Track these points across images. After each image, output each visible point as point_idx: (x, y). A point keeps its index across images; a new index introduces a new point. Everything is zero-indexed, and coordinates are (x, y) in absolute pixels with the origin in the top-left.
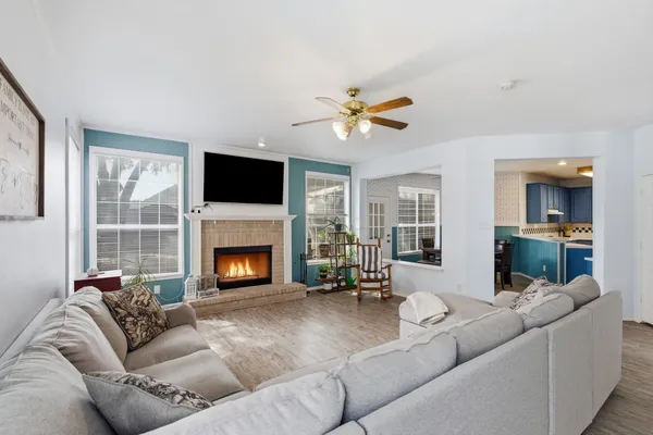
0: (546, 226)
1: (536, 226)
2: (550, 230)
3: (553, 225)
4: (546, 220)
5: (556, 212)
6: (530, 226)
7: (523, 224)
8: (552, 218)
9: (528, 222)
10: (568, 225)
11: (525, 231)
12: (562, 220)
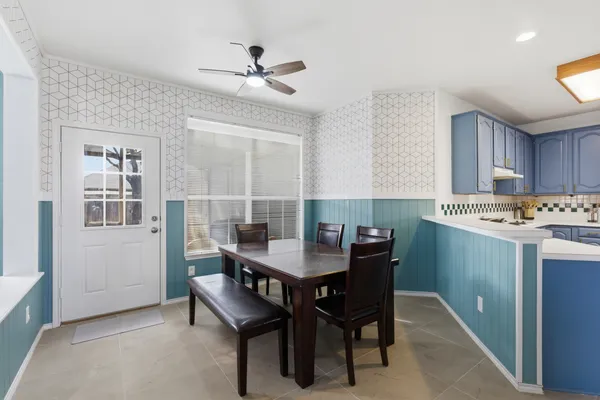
0: (491, 199)
1: (472, 199)
2: (500, 207)
3: (504, 199)
4: (490, 187)
5: (510, 174)
6: (460, 199)
7: (443, 194)
8: (500, 185)
9: (455, 191)
10: (529, 199)
11: (449, 210)
12: (519, 189)
